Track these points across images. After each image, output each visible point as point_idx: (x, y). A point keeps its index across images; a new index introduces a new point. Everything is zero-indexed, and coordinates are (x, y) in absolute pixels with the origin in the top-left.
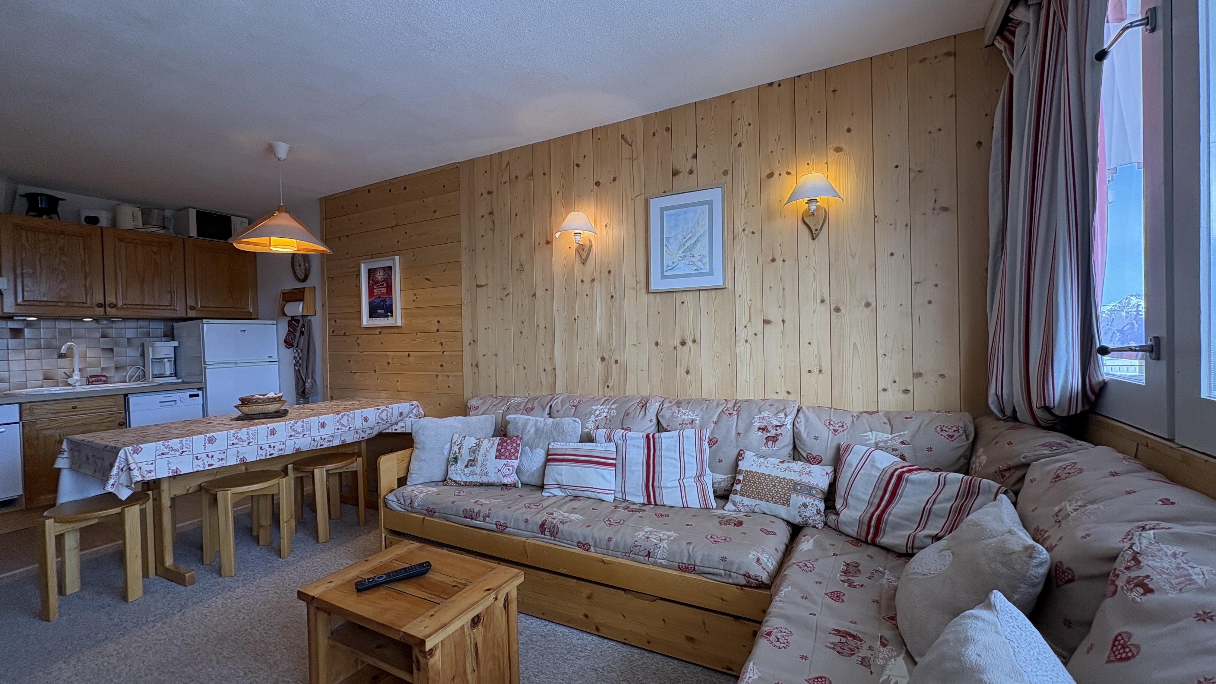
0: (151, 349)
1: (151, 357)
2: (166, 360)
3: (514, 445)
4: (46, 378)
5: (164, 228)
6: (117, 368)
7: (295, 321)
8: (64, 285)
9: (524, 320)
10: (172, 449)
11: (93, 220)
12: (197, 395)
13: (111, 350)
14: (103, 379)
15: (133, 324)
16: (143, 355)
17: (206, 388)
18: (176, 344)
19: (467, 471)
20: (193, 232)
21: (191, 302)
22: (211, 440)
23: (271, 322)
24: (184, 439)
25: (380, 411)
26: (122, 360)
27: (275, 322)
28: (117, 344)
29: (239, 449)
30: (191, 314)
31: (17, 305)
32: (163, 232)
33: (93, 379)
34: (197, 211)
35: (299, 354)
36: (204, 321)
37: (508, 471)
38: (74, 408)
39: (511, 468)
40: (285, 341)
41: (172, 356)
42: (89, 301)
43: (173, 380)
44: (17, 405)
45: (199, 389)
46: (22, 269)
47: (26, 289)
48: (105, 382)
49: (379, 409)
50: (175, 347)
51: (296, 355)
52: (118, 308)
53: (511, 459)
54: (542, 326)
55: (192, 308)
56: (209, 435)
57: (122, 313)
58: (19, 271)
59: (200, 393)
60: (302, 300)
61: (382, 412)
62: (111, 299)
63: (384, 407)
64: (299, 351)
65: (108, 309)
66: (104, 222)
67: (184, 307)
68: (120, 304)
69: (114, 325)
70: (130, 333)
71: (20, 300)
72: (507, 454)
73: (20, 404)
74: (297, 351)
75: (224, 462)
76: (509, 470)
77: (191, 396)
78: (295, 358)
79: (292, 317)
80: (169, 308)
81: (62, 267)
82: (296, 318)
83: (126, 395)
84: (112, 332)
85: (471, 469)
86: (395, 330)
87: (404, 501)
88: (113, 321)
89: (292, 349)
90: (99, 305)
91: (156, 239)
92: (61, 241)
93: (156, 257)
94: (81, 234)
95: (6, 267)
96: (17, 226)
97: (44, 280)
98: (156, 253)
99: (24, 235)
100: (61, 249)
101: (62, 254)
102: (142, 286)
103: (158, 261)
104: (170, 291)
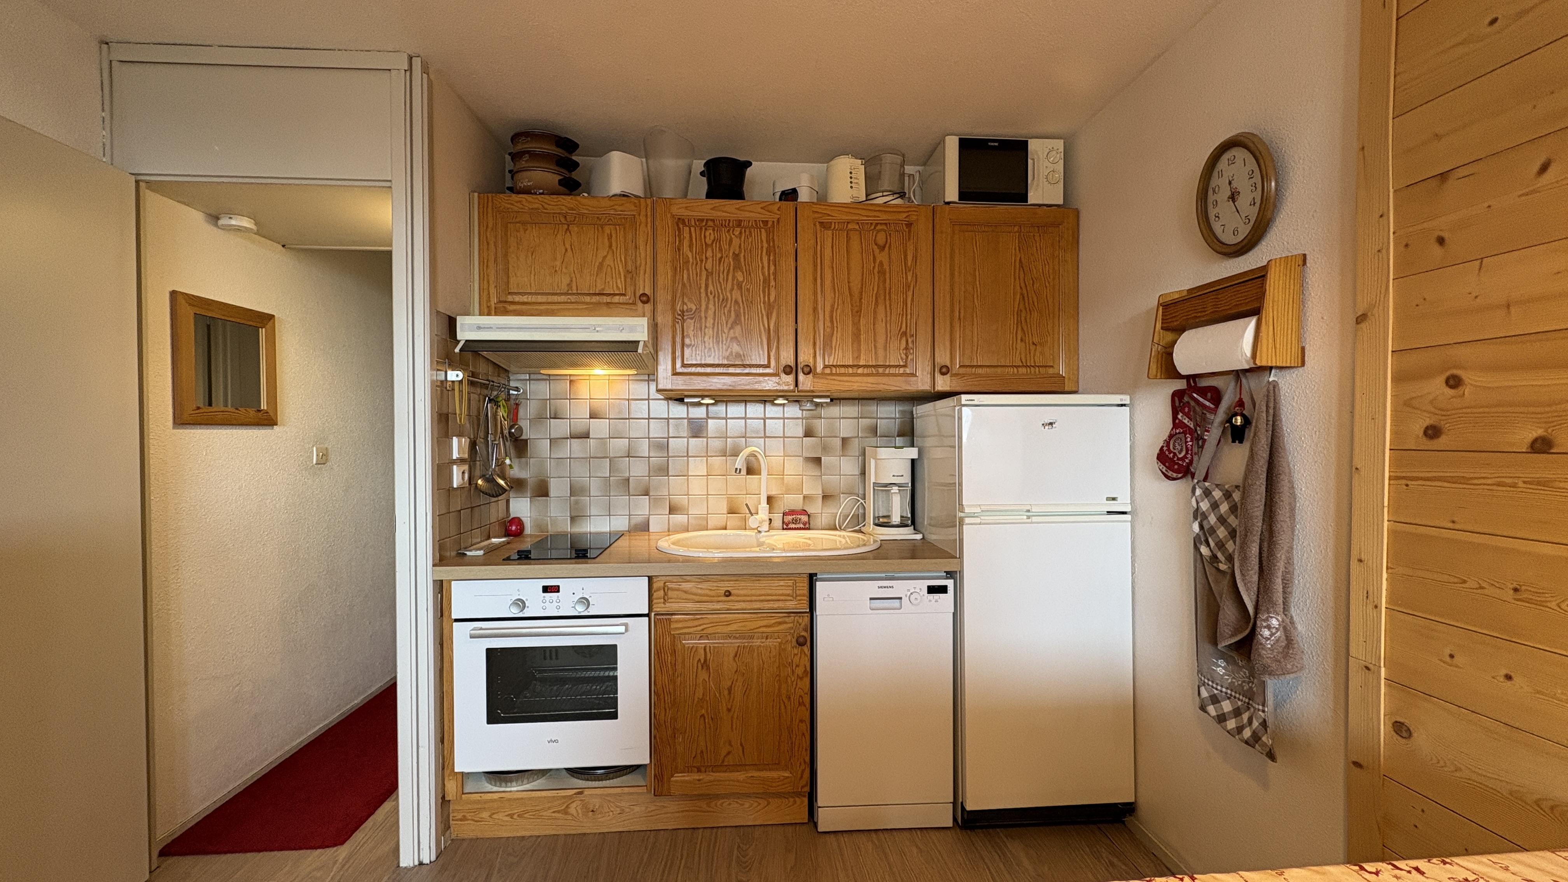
0: (873, 462)
1: (873, 480)
2: (895, 489)
4: (732, 511)
5: (902, 195)
6: (826, 497)
7: (1203, 391)
8: (738, 329)
11: (790, 195)
12: (943, 590)
13: (818, 461)
14: (804, 518)
15: (851, 410)
16: (863, 473)
17: (961, 572)
18: (913, 453)
20: (952, 193)
21: (943, 358)
23: (1117, 399)
26: (832, 480)
27: (1126, 399)
28: (825, 449)
30: (943, 384)
31: (675, 373)
32: (899, 201)
33: (790, 518)
34: (960, 139)
35: (1215, 506)
36: (964, 397)
38: (728, 594)
40: (1162, 457)
41: (907, 479)
42: (773, 363)
43: (906, 534)
44: (647, 578)
45: (950, 575)
47: (687, 341)
48: (807, 527)
50: (913, 461)
51: (1205, 506)
52: (816, 375)
55: (945, 370)
57: (821, 385)
58: (678, 308)
59: (950, 583)
60: (1256, 312)
62: (805, 357)
64: (1217, 494)
65: (801, 377)
66: (804, 196)
67: (929, 369)
68: (820, 367)
69: (824, 412)
70: (846, 428)
73: (652, 578)
74: (1207, 493)
77: (932, 590)
79: (1192, 378)
80: (902, 370)
81: (736, 294)
82: (1204, 383)
83: (812, 579)
84: (821, 426)
88: (817, 405)
90: (788, 370)
91: (885, 217)
92: (736, 242)
93: (882, 257)
94: (765, 223)
95: (663, 297)
96: (680, 222)
97: (710, 321)
98: (882, 248)
99: (686, 235)
100: (736, 256)
101: (738, 267)
102: (856, 325)
103: (886, 267)
104: (905, 333)
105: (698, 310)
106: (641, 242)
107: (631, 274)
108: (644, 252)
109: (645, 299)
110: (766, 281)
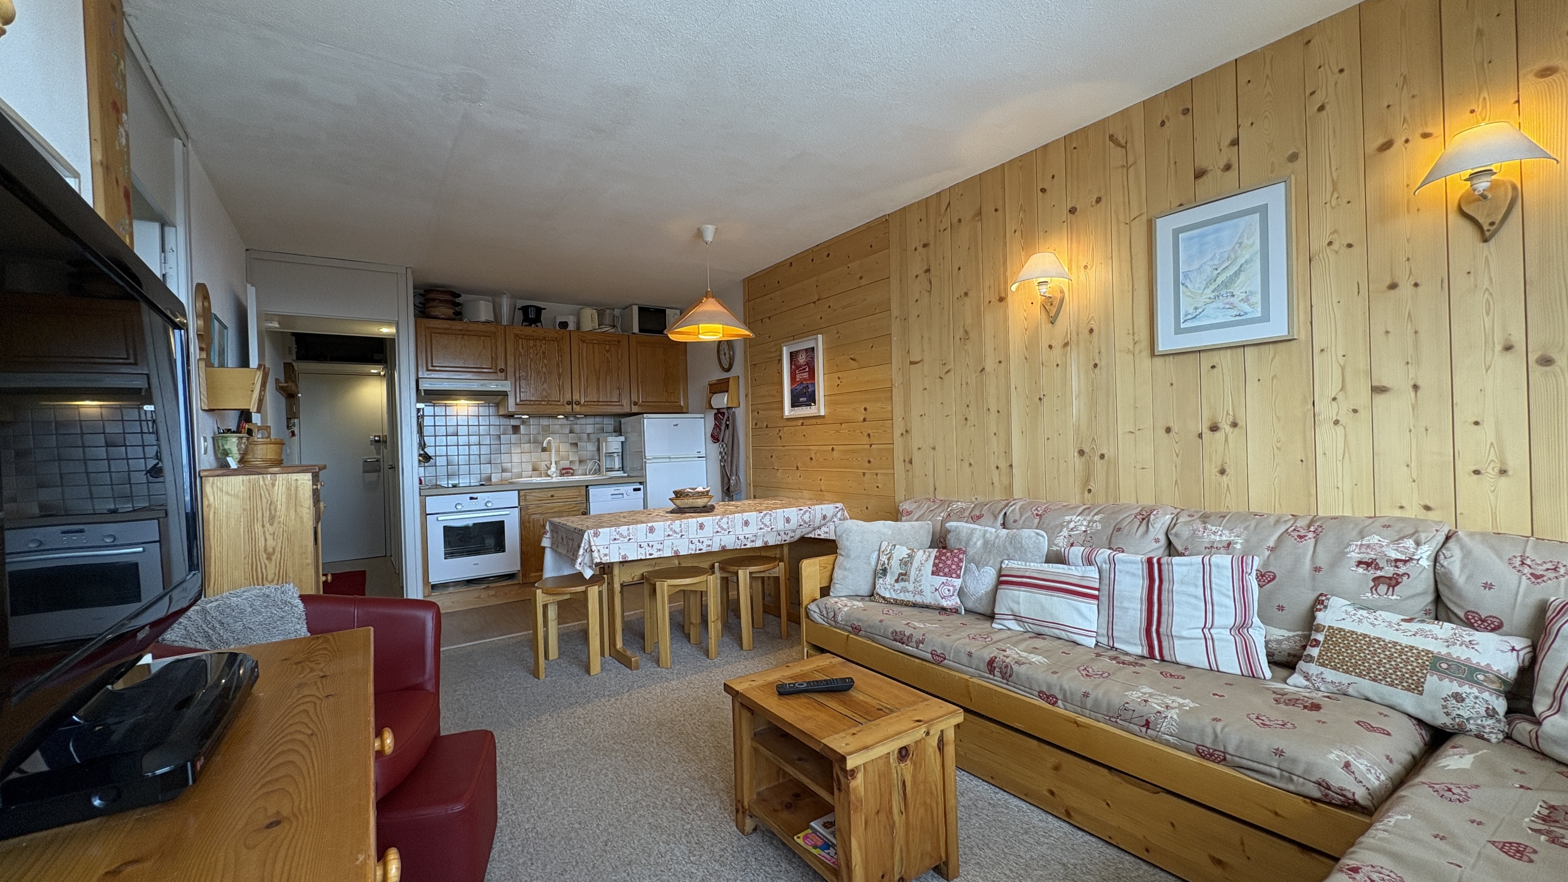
0: (604, 444)
1: (604, 451)
2: (615, 455)
3: (956, 559)
4: (534, 470)
5: (614, 326)
6: (580, 462)
7: (721, 413)
8: (545, 386)
9: (970, 403)
10: (622, 535)
11: (564, 325)
12: (639, 489)
13: (576, 444)
14: (571, 471)
15: (591, 420)
16: (598, 449)
17: (646, 482)
18: (622, 439)
19: (898, 586)
20: (636, 329)
21: (634, 398)
22: (652, 530)
23: (699, 416)
24: (631, 527)
25: (802, 512)
26: (584, 454)
27: (702, 416)
28: (580, 439)
29: (673, 541)
30: (635, 409)
31: (517, 404)
32: (612, 330)
33: (564, 471)
34: (639, 307)
35: (724, 449)
36: (645, 415)
37: (948, 592)
38: (552, 496)
39: (951, 588)
40: (712, 436)
41: (620, 450)
42: (561, 400)
43: (620, 474)
44: (517, 492)
45: (641, 483)
46: (520, 373)
47: (522, 390)
48: (572, 475)
49: (801, 510)
50: (622, 442)
51: (722, 450)
52: (581, 406)
53: (951, 577)
54: (993, 409)
55: (635, 404)
56: (650, 525)
57: (584, 410)
58: (517, 375)
59: (641, 487)
60: (727, 391)
61: (805, 513)
62: (576, 397)
63: (807, 508)
64: (724, 446)
65: (575, 406)
66: (571, 327)
67: (629, 403)
68: (582, 402)
69: (579, 422)
70: (590, 429)
71: (518, 400)
72: (947, 570)
73: (519, 491)
74: (722, 446)
75: (661, 552)
76: (949, 590)
77: (635, 490)
78: (721, 453)
79: (718, 409)
80: (618, 404)
81: (544, 370)
82: (722, 411)
83: (587, 487)
84: (577, 428)
85: (902, 584)
86: (819, 421)
87: (827, 613)
88: (578, 418)
89: (717, 444)
90: (569, 403)
91: (608, 338)
92: (543, 346)
93: (608, 355)
94: (556, 338)
95: (510, 370)
96: (517, 335)
97: (532, 382)
98: (608, 352)
99: (520, 343)
100: (544, 353)
101: (544, 357)
102: (598, 384)
103: (610, 359)
104: (619, 388)
105: (527, 376)
106: (499, 345)
107: (494, 359)
108: (501, 349)
109: (502, 371)
110: (558, 365)
